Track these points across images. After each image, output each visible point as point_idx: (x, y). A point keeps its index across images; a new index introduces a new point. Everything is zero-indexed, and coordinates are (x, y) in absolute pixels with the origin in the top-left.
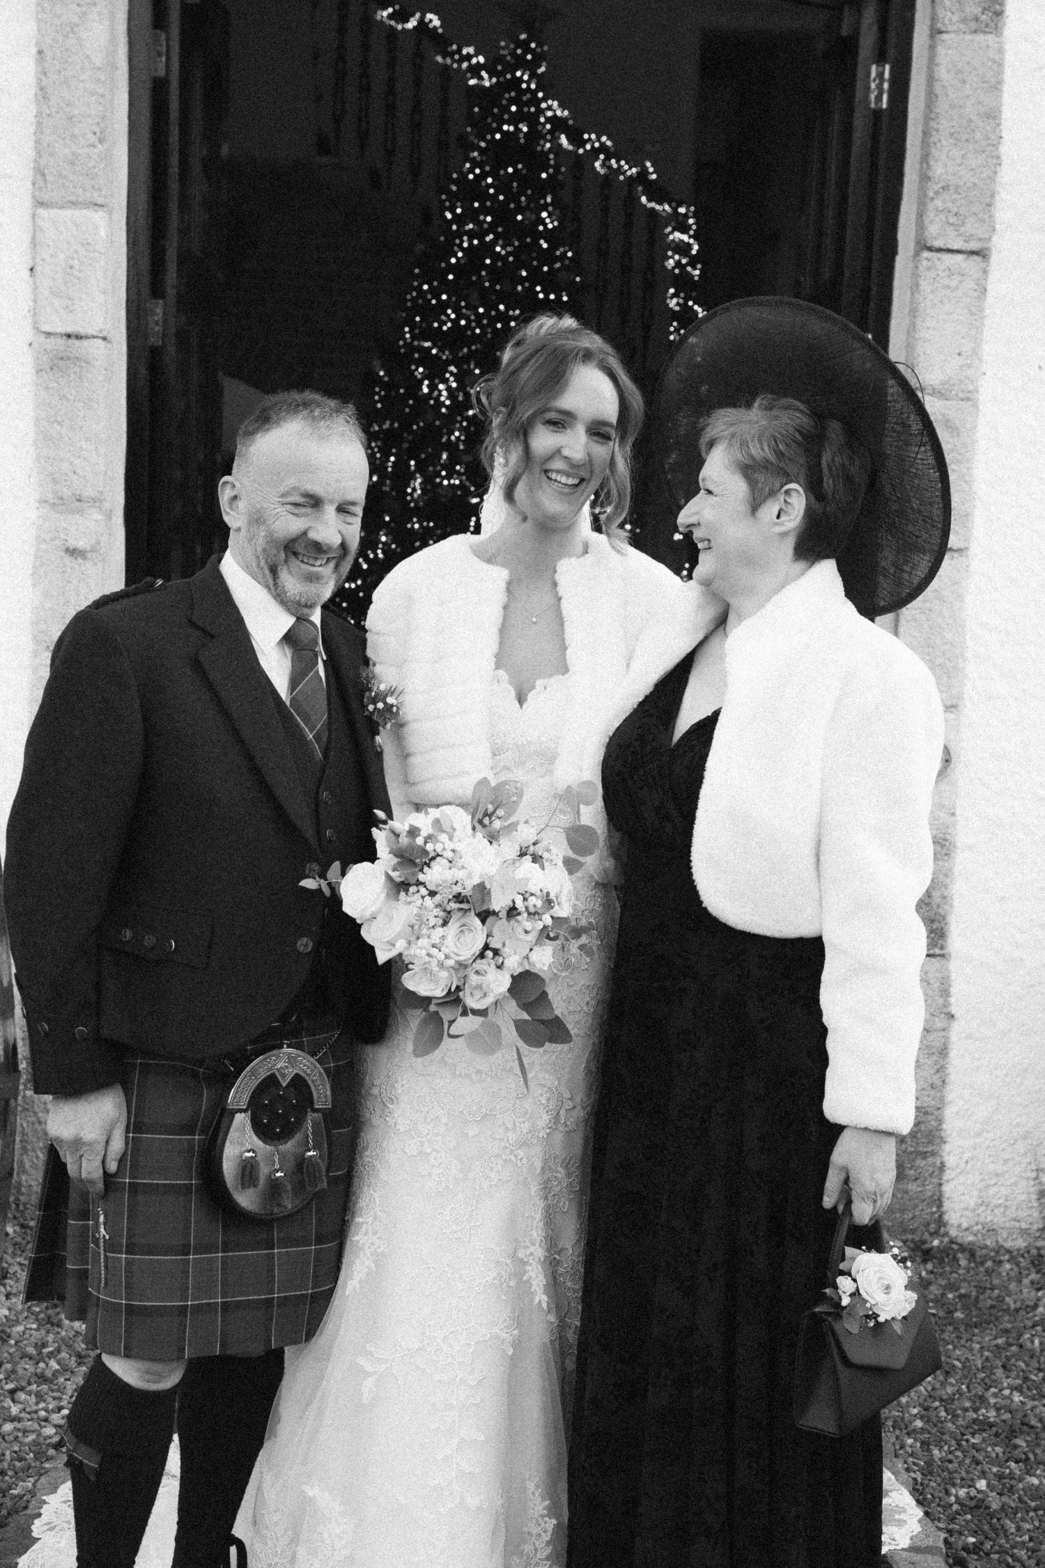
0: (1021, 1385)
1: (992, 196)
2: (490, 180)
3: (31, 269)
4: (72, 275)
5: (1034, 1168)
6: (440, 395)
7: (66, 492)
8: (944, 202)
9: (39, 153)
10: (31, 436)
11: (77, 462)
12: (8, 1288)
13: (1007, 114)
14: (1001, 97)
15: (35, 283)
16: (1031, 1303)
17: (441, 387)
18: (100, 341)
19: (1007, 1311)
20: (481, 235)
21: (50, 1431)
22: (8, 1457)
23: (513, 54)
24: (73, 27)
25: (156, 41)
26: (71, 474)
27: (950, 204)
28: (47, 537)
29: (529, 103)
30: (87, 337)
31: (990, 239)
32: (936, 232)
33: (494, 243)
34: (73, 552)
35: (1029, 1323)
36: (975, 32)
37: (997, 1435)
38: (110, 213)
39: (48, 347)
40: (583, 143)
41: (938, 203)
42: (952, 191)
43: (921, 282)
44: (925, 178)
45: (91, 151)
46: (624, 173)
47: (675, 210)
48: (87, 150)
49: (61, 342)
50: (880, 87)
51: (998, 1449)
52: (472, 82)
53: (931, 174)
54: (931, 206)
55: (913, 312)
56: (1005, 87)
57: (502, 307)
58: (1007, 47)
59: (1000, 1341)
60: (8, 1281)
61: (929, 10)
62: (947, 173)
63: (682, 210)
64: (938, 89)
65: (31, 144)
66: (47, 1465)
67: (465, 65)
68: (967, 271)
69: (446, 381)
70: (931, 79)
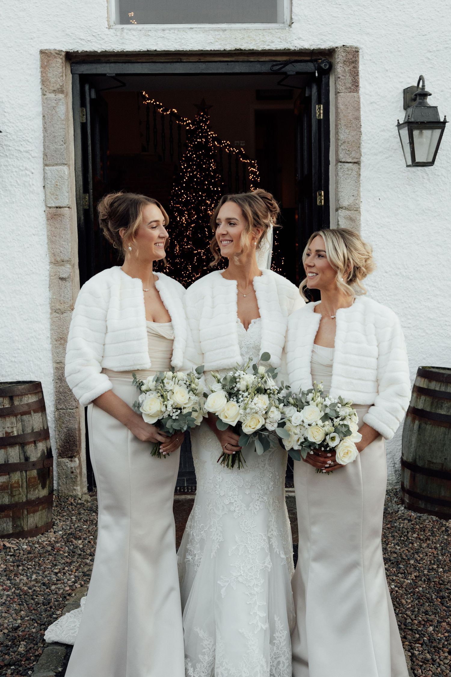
0: (398, 543)
1: (360, 144)
2: (194, 156)
3: (44, 187)
4: (57, 188)
5: (393, 462)
6: (183, 221)
7: (58, 259)
8: (344, 146)
9: (45, 149)
10: (46, 241)
11: (61, 249)
12: (55, 530)
13: (362, 118)
14: (360, 112)
15: (45, 191)
16: (397, 510)
17: (183, 218)
18: (67, 209)
19: (389, 513)
20: (193, 172)
21: (68, 588)
22: (53, 601)
23: (199, 119)
24: (54, 108)
25: (82, 111)
26: (60, 253)
27: (346, 147)
28: (53, 274)
29: (205, 133)
30: (63, 207)
31: (360, 158)
32: (342, 156)
33: (197, 174)
34: (62, 279)
35: (397, 518)
36: (350, 92)
37: (393, 563)
38: (69, 166)
39: (50, 212)
40: (222, 144)
41: (342, 147)
42: (347, 143)
43: (339, 173)
44: (337, 139)
45: (62, 147)
46: (235, 152)
47: (251, 162)
48: (60, 147)
49: (55, 209)
50: (320, 112)
51: (394, 569)
52: (187, 128)
53: (339, 138)
54: (340, 148)
55: (337, 183)
56: (361, 109)
57: (200, 193)
58: (361, 97)
59: (389, 526)
60: (54, 527)
61: (334, 86)
62: (344, 137)
63: (253, 162)
64: (339, 110)
65: (42, 147)
66: (66, 603)
67: (185, 123)
68: (353, 169)
69: (185, 216)
70: (337, 108)
